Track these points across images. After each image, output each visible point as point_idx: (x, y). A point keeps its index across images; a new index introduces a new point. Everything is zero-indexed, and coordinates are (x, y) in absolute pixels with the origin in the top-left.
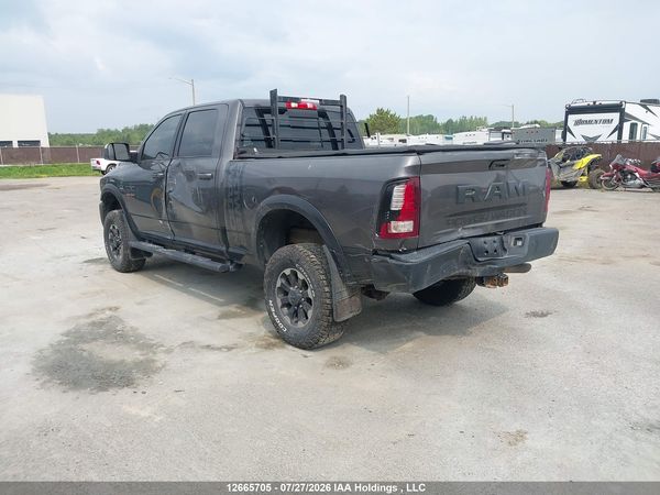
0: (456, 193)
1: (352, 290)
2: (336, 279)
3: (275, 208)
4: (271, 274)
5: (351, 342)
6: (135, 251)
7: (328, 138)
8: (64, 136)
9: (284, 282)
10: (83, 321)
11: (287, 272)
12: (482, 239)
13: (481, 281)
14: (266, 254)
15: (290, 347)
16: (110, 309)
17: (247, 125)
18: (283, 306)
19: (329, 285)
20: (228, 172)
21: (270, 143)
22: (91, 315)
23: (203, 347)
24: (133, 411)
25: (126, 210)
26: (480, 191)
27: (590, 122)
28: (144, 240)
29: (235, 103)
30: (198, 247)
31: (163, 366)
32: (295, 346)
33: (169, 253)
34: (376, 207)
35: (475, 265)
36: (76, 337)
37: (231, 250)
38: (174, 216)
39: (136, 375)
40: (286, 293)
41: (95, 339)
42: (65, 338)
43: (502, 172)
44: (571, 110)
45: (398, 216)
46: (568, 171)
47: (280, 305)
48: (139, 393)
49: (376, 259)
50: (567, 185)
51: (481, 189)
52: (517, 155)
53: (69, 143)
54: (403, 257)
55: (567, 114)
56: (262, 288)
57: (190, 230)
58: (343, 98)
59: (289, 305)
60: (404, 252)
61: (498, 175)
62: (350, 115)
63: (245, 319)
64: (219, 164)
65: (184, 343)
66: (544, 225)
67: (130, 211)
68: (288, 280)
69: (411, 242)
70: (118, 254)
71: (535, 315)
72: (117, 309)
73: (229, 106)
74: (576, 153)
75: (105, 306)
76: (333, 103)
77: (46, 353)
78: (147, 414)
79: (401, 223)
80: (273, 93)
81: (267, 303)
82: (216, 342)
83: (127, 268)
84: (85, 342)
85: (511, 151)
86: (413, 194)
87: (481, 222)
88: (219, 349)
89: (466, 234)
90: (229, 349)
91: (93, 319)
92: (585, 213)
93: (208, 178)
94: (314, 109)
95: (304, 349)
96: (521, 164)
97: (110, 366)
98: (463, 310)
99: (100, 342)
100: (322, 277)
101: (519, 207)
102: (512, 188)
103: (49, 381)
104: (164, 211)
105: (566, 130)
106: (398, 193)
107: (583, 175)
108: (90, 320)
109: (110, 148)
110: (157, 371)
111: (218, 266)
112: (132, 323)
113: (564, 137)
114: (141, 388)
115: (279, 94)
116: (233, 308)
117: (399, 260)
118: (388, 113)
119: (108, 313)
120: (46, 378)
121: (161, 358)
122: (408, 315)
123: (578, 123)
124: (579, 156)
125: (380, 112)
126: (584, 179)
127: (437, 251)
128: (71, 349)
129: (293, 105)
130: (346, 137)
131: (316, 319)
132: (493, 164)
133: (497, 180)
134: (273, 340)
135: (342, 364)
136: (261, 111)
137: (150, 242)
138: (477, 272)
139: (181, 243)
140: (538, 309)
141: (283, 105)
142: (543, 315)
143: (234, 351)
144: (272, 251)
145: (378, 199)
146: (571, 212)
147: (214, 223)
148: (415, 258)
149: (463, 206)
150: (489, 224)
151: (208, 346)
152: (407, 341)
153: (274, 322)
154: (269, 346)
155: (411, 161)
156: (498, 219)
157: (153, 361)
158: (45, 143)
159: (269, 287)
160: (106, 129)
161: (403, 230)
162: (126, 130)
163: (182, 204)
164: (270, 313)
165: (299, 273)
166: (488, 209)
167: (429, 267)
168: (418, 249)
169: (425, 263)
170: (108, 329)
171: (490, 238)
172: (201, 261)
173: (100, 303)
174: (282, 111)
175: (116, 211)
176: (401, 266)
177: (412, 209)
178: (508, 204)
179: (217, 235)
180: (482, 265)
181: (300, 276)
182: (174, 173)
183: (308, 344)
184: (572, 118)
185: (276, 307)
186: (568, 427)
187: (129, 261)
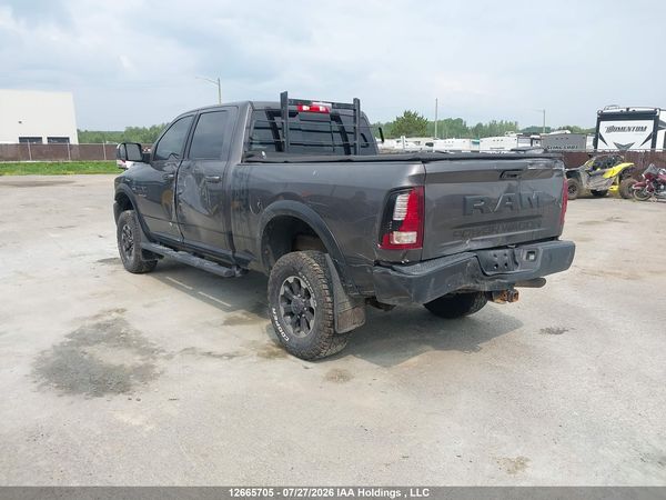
0: (464, 203)
1: (355, 302)
2: (338, 288)
3: (280, 213)
4: (275, 282)
5: (354, 354)
6: (146, 253)
7: (342, 143)
8: (95, 133)
9: (287, 289)
10: (87, 323)
11: (291, 279)
12: (492, 252)
13: (490, 296)
14: (272, 260)
15: (293, 358)
16: (117, 311)
17: (256, 128)
18: (286, 314)
19: (332, 295)
20: (235, 175)
21: (279, 147)
22: (97, 316)
23: (204, 354)
24: (125, 418)
25: (137, 210)
26: (490, 202)
27: (623, 129)
28: (155, 242)
29: (245, 105)
30: (206, 251)
31: (162, 373)
32: (297, 356)
33: (179, 256)
34: (379, 216)
35: (482, 279)
36: (80, 338)
37: (236, 255)
38: (183, 218)
39: (134, 381)
40: (289, 302)
41: (98, 342)
42: (68, 340)
43: (514, 183)
44: (603, 117)
45: (401, 226)
46: (598, 179)
47: (283, 312)
48: (134, 400)
49: (378, 270)
50: (597, 194)
51: (490, 200)
52: (531, 164)
53: (98, 141)
54: (404, 269)
55: (599, 120)
56: (266, 295)
57: (197, 233)
58: (357, 101)
59: (291, 314)
60: (407, 264)
61: (510, 184)
62: (364, 118)
63: (250, 327)
64: (227, 167)
65: (186, 349)
66: (560, 238)
67: (142, 211)
68: (291, 289)
69: (414, 254)
70: (130, 255)
71: (550, 331)
72: (123, 310)
73: (241, 108)
74: (607, 161)
75: (112, 308)
76: (347, 106)
77: (48, 355)
78: (138, 423)
79: (404, 234)
80: (284, 96)
81: (271, 311)
82: (218, 349)
83: (138, 269)
84: (88, 344)
85: (524, 161)
86: (417, 204)
87: (489, 234)
88: (220, 356)
89: (475, 246)
90: (230, 357)
91: (99, 321)
92: (614, 224)
93: (216, 182)
94: (326, 112)
95: (306, 360)
96: (535, 174)
97: (109, 371)
98: (474, 323)
99: (103, 345)
100: (325, 287)
101: (533, 219)
102: (525, 200)
103: (47, 384)
104: (174, 212)
105: (597, 136)
106: (401, 204)
107: (614, 184)
108: (95, 322)
109: (122, 148)
110: (154, 377)
111: (223, 271)
112: (137, 326)
113: (595, 144)
114: (137, 395)
115: (289, 97)
116: (239, 314)
117: (400, 272)
118: (415, 115)
119: (115, 315)
120: (45, 380)
121: (160, 364)
122: (418, 327)
123: (610, 129)
124: (610, 164)
125: (407, 114)
126: (615, 188)
127: (441, 264)
128: (73, 351)
129: (305, 108)
130: (359, 141)
131: (318, 330)
132: (503, 174)
133: (509, 190)
134: (275, 350)
135: (342, 377)
136: (272, 113)
137: (161, 244)
138: (485, 287)
139: (190, 246)
140: (553, 325)
141: (295, 108)
142: (559, 332)
143: (234, 359)
144: (277, 257)
145: (381, 208)
146: (597, 222)
147: (221, 226)
148: (418, 271)
149: (471, 217)
150: (500, 236)
151: (209, 353)
152: (413, 356)
153: (277, 331)
154: (271, 355)
155: (416, 169)
156: (509, 230)
157: (153, 367)
158: (74, 141)
159: (273, 294)
160: (134, 127)
161: (406, 241)
162: (154, 128)
163: (191, 206)
164: (273, 321)
165: (302, 282)
166: (500, 221)
167: (433, 280)
168: (421, 261)
169: (427, 277)
170: (111, 332)
171: (501, 251)
172: (208, 265)
173: (109, 304)
174: (293, 114)
175: (129, 212)
176: (402, 278)
177: (415, 220)
178: (521, 215)
179: (223, 239)
180: (490, 280)
181: (303, 285)
182: (184, 175)
183: (310, 355)
184: (604, 125)
185: (279, 315)
186: (574, 456)
187: (141, 262)
